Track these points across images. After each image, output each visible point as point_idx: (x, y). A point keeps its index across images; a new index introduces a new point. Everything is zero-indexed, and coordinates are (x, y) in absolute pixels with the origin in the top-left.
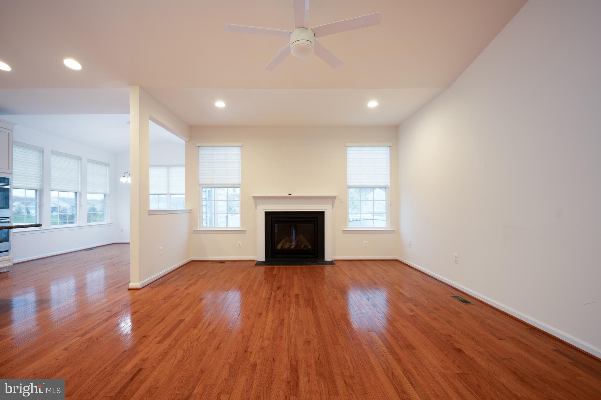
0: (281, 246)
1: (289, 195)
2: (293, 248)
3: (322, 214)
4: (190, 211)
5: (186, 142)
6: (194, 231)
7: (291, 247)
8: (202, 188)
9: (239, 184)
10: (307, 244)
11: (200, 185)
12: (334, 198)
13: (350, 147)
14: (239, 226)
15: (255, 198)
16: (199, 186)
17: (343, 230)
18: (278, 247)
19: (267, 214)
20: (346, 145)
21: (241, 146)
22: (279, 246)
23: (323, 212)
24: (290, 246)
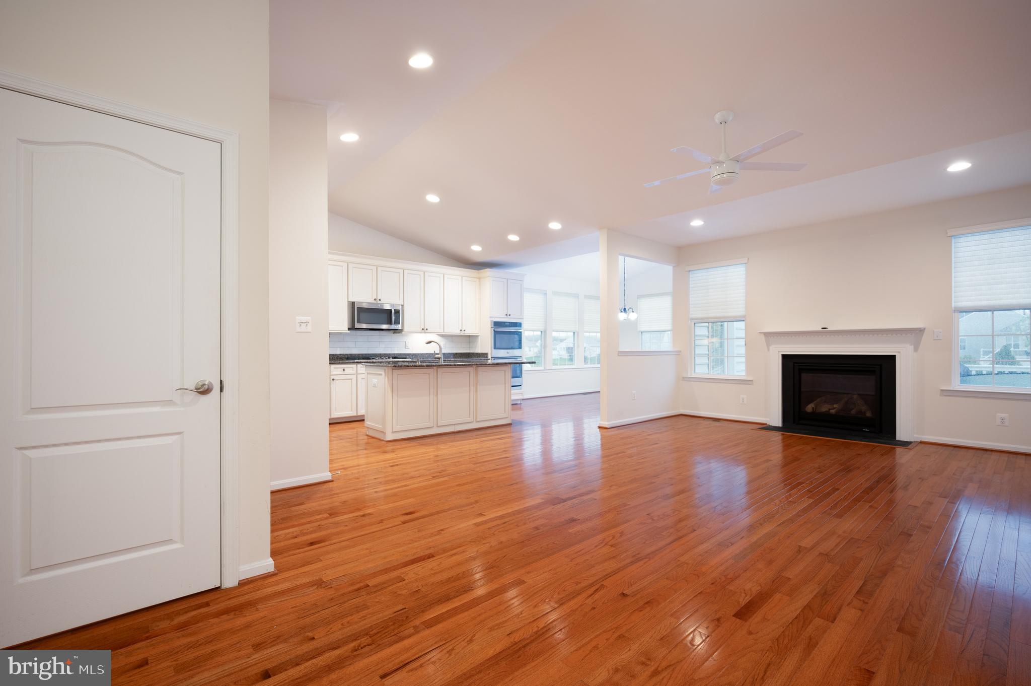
0: (813, 408)
1: (822, 328)
2: (834, 413)
3: (892, 358)
4: (678, 353)
5: (674, 267)
6: (683, 377)
7: (831, 411)
8: (695, 323)
9: (744, 316)
10: (864, 408)
11: (692, 319)
12: (921, 331)
13: (961, 236)
14: (744, 373)
15: (767, 335)
16: (690, 321)
17: (942, 390)
18: (806, 409)
19: (785, 357)
20: (949, 234)
21: (745, 263)
22: (809, 408)
23: (894, 357)
24: (830, 409)
